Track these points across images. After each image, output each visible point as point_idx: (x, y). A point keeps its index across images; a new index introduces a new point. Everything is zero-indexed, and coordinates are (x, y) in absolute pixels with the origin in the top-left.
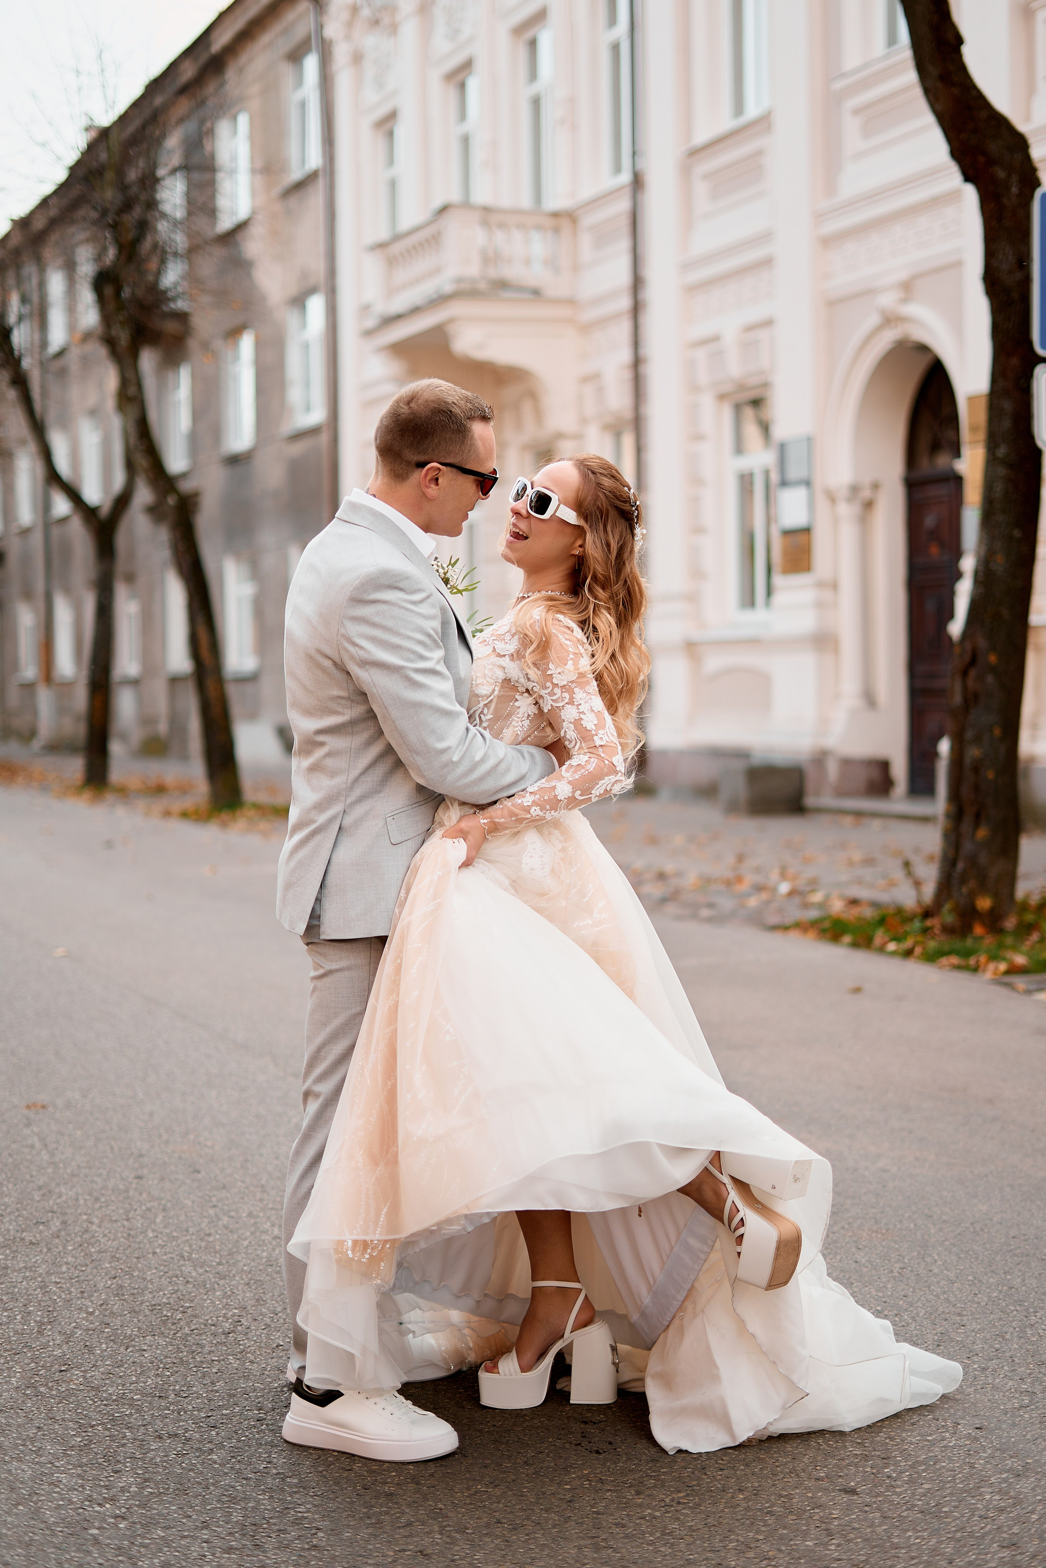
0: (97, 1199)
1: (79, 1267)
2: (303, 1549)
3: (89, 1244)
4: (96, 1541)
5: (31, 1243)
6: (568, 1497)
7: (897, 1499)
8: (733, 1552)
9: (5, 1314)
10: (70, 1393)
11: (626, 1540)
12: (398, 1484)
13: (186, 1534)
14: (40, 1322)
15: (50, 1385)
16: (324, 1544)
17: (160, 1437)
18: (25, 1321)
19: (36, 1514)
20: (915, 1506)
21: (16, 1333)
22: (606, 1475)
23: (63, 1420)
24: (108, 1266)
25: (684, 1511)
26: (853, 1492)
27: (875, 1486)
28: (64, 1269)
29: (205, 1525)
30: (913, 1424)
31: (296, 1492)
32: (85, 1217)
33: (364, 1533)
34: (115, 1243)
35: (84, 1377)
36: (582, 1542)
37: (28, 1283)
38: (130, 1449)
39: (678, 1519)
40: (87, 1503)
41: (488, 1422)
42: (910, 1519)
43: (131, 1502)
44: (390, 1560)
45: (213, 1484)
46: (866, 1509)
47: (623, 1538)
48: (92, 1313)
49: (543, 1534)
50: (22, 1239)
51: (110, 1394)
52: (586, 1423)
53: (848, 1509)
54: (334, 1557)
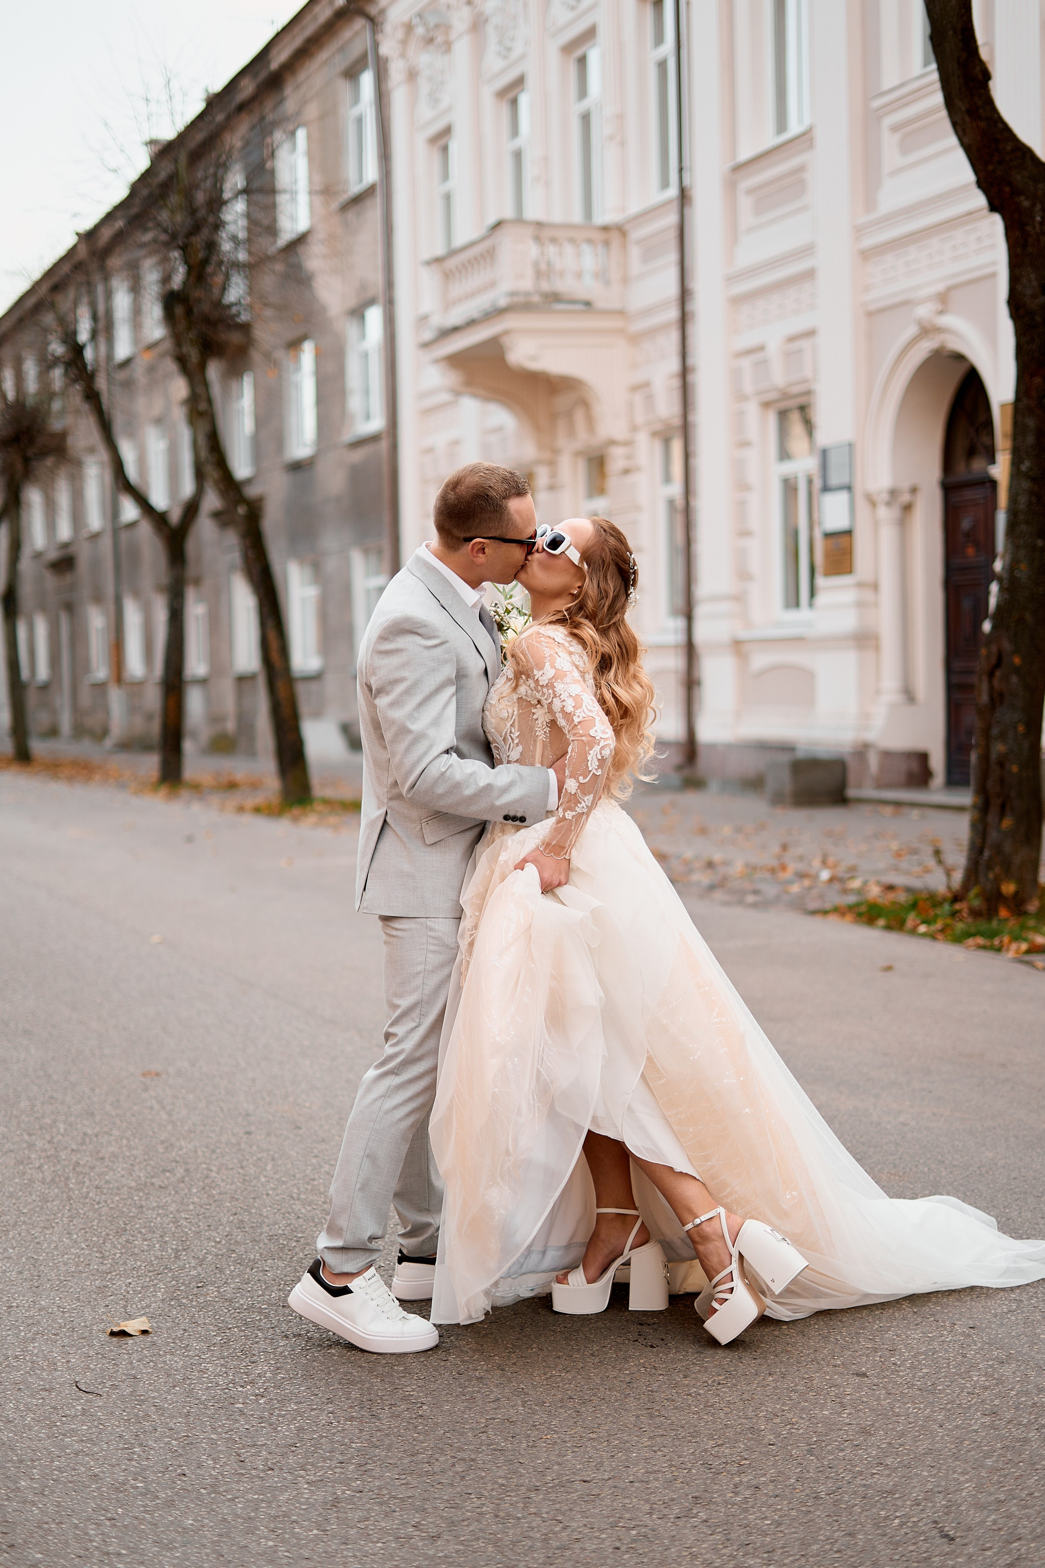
0: (213, 1151)
1: (204, 1206)
2: (411, 1418)
3: (210, 1187)
4: (241, 1412)
5: (161, 1187)
6: (628, 1379)
7: (899, 1380)
8: (763, 1419)
9: (146, 1243)
10: (208, 1304)
11: (676, 1411)
12: (486, 1371)
13: (315, 1407)
14: (176, 1249)
15: (190, 1297)
16: (428, 1414)
17: (286, 1336)
18: (163, 1248)
19: (190, 1393)
20: (915, 1385)
21: (157, 1258)
22: (659, 1364)
23: (205, 1324)
24: (228, 1204)
25: (723, 1390)
26: (864, 1375)
27: (883, 1371)
28: (191, 1207)
29: (330, 1401)
30: (917, 1325)
31: (403, 1377)
32: (204, 1166)
33: (461, 1406)
34: (233, 1187)
35: (218, 1291)
36: (639, 1412)
37: (161, 1219)
38: (262, 1345)
39: (718, 1395)
40: (231, 1385)
41: (560, 1324)
42: (910, 1395)
43: (267, 1384)
44: (483, 1425)
45: (334, 1371)
46: (874, 1387)
47: (673, 1409)
48: (219, 1242)
49: (607, 1407)
50: (153, 1184)
51: (242, 1305)
52: (642, 1324)
53: (860, 1387)
54: (437, 1424)
